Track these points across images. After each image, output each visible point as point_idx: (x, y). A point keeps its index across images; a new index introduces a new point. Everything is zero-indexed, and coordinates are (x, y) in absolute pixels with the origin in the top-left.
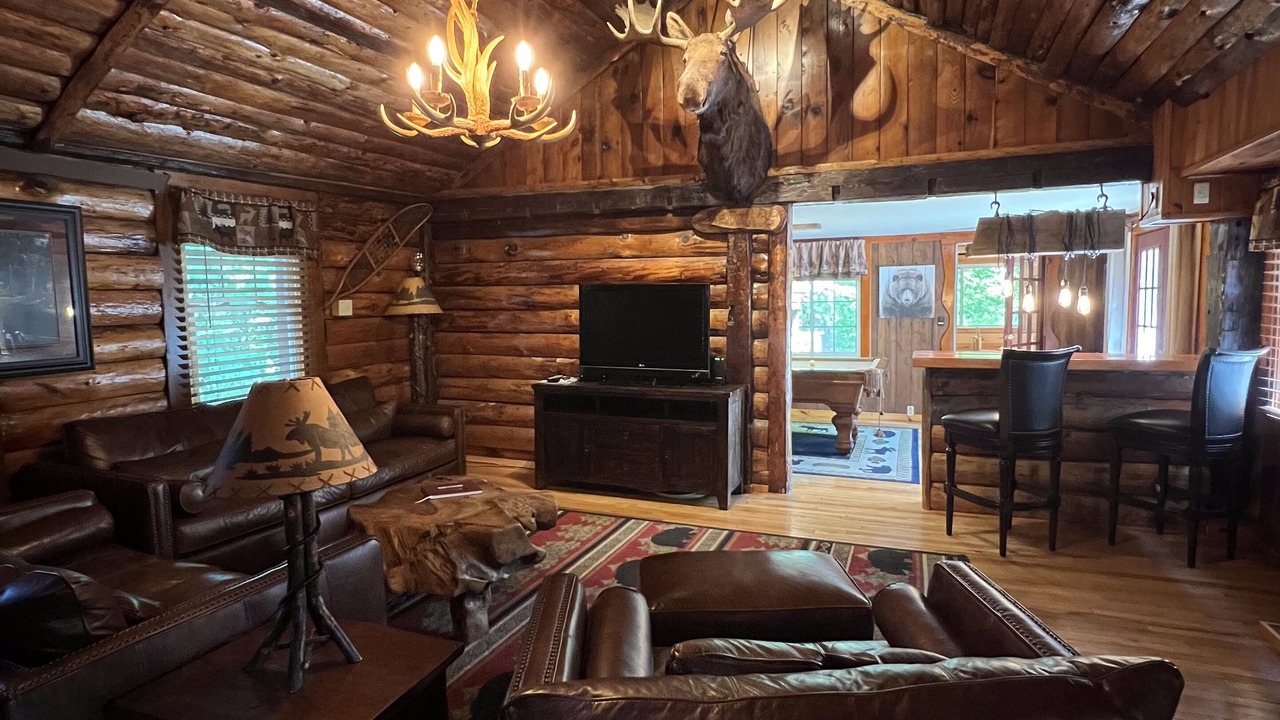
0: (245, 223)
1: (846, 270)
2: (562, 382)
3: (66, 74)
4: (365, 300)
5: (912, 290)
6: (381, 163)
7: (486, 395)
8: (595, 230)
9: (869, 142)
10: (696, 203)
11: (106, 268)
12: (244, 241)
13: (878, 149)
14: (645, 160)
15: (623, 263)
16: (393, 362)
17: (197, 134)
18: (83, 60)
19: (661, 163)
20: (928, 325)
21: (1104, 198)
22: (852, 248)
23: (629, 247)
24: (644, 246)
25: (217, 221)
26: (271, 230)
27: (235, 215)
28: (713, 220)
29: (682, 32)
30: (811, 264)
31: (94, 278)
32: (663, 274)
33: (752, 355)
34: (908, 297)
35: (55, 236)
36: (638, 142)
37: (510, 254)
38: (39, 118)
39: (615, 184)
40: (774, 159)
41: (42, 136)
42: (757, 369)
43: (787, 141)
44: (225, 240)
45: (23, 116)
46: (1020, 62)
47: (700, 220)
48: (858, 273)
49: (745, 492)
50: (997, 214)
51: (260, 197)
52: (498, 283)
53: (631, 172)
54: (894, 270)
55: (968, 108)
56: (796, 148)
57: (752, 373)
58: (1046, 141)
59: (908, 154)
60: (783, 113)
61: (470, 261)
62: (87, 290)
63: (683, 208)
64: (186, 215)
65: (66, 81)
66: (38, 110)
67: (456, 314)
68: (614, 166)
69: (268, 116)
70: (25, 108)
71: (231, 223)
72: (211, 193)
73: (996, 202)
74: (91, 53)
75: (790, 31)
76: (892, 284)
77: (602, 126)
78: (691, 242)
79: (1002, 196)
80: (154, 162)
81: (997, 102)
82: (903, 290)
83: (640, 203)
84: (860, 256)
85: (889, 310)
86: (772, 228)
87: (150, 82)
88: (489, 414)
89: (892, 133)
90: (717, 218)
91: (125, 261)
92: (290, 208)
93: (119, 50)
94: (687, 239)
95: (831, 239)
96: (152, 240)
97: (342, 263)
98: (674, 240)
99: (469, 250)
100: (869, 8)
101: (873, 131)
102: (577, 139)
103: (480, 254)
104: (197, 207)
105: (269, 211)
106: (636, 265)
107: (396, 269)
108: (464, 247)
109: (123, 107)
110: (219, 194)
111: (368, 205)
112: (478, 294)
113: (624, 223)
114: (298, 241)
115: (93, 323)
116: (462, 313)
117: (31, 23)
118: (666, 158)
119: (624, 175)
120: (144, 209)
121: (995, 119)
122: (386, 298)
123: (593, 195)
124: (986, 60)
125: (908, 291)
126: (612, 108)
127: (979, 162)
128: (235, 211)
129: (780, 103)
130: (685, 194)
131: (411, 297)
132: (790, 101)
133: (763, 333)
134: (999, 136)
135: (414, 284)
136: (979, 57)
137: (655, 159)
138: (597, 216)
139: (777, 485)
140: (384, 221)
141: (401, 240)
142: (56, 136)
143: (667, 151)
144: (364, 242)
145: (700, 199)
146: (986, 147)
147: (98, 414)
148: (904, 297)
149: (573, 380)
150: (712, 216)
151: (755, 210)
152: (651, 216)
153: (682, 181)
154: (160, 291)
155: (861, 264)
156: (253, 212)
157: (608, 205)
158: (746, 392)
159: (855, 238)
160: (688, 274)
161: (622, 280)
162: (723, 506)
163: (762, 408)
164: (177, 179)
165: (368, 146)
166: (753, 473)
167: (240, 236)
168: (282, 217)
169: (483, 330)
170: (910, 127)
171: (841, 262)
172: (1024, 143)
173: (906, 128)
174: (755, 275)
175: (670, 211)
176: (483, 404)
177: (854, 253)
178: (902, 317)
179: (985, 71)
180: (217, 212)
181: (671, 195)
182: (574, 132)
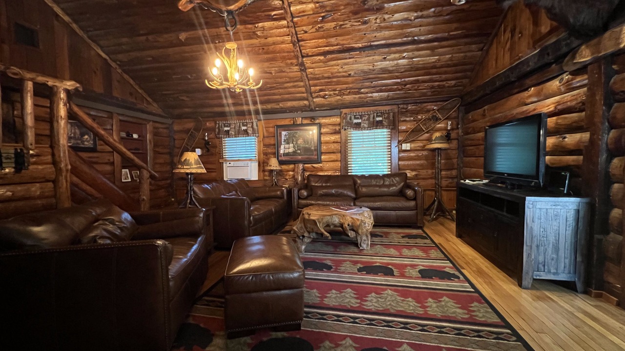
0: (364, 120)
3: (305, 92)
6: (416, 87)
8: (516, 91)
10: (565, 49)
11: (327, 137)
14: (539, 32)
17: (344, 97)
18: (305, 88)
19: (547, 31)
23: (531, 96)
24: (539, 93)
25: (355, 121)
26: (374, 121)
27: (361, 118)
28: (576, 58)
31: (323, 140)
32: (545, 110)
33: (606, 171)
36: (536, 22)
37: (483, 116)
38: (308, 104)
39: (522, 57)
41: (311, 108)
44: (358, 126)
45: (305, 104)
47: (569, 61)
49: (586, 293)
51: (370, 111)
53: (531, 44)
57: (609, 188)
61: (473, 121)
62: (321, 143)
63: (558, 57)
64: (344, 121)
65: (307, 94)
66: (307, 102)
68: (523, 45)
69: (359, 85)
70: (304, 102)
71: (360, 121)
72: (353, 113)
77: (520, 22)
78: (565, 82)
83: (531, 64)
90: (578, 55)
91: (331, 135)
92: (381, 113)
94: (562, 80)
96: (339, 129)
98: (555, 84)
102: (509, 38)
103: (476, 117)
104: (348, 118)
105: (373, 115)
106: (531, 108)
108: (471, 115)
109: (321, 96)
110: (356, 113)
112: (474, 138)
113: (528, 82)
114: (384, 124)
115: (322, 151)
116: (470, 148)
118: (550, 25)
119: (528, 48)
120: (338, 120)
123: (512, 69)
128: (361, 117)
130: (557, 45)
131: (432, 141)
133: (619, 150)
137: (544, 30)
138: (514, 82)
140: (434, 110)
141: (443, 117)
142: (313, 107)
144: (421, 120)
145: (568, 45)
150: (575, 56)
152: (543, 70)
153: (557, 36)
154: (340, 143)
156: (367, 116)
160: (559, 107)
164: (345, 111)
165: (403, 83)
166: (602, 280)
167: (362, 125)
168: (378, 116)
174: (614, 96)
175: (551, 64)
180: (355, 118)
181: (549, 51)
182: (508, 35)
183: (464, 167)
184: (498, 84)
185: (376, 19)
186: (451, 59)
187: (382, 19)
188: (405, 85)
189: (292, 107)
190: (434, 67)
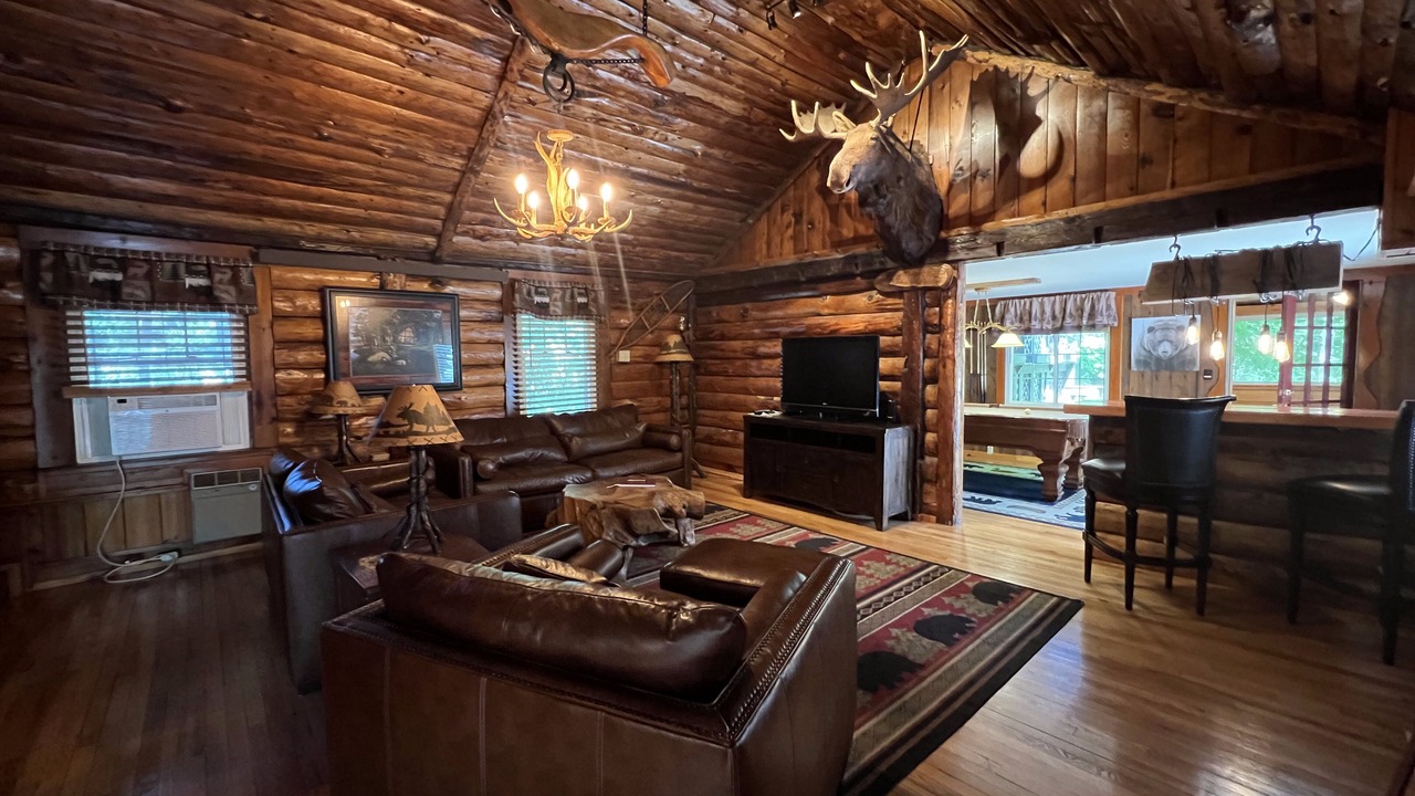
0: (556, 300)
1: (1091, 323)
2: (764, 414)
3: (443, 217)
4: (640, 351)
5: (1171, 342)
7: (727, 424)
8: (804, 294)
9: (1036, 197)
10: (877, 266)
11: (472, 330)
12: (555, 311)
13: (1044, 204)
14: (840, 233)
15: (820, 320)
16: (662, 396)
18: (450, 208)
19: (851, 235)
20: (1191, 379)
21: (1315, 231)
22: (1099, 300)
23: (827, 306)
24: (839, 305)
25: (537, 299)
26: (572, 304)
27: (549, 295)
28: (891, 280)
29: (845, 126)
30: (1054, 318)
31: (464, 336)
32: (853, 328)
33: (923, 399)
34: (1165, 350)
35: (444, 311)
36: (835, 220)
37: (744, 317)
38: (435, 244)
39: (817, 256)
40: (944, 222)
41: (438, 254)
42: (929, 411)
43: (958, 206)
44: (542, 311)
45: (427, 244)
46: (1204, 95)
47: (882, 280)
48: (1105, 326)
49: (913, 520)
50: (1177, 258)
51: (566, 282)
52: (735, 339)
53: (829, 244)
54: (1151, 321)
55: (1141, 152)
56: (965, 211)
57: (924, 414)
58: (1238, 174)
59: (1074, 205)
60: (954, 180)
61: (719, 322)
62: (460, 342)
63: (868, 272)
64: (517, 296)
65: (444, 221)
66: (434, 240)
67: (709, 361)
68: (816, 240)
70: (427, 239)
71: (546, 300)
72: (534, 281)
73: (1175, 245)
74: (452, 204)
75: (960, 105)
76: (1147, 335)
77: (809, 210)
78: (874, 300)
79: (1182, 239)
80: (501, 264)
81: (1175, 141)
82: (1160, 342)
83: (834, 270)
84: (1108, 307)
85: (1144, 363)
86: (940, 284)
87: (487, 216)
88: (728, 438)
89: (1060, 185)
90: (895, 278)
91: (483, 326)
92: (586, 289)
93: (465, 200)
94: (871, 297)
95: (1076, 293)
96: (500, 313)
97: (625, 325)
98: (861, 299)
99: (718, 314)
100: (1035, 71)
101: (1040, 186)
102: (790, 223)
103: (725, 316)
104: (525, 291)
105: (572, 292)
106: (831, 321)
107: (667, 329)
108: (714, 311)
109: (477, 233)
110: (540, 282)
111: (645, 284)
112: (722, 347)
113: (824, 287)
114: (591, 311)
115: (463, 362)
116: (713, 362)
117: (420, 192)
118: (856, 230)
119: (824, 248)
120: (497, 293)
121: (1174, 159)
122: (657, 350)
123: (801, 266)
124: (1163, 99)
125: (1166, 343)
126: (816, 194)
127: (1152, 205)
128: (549, 292)
129: (952, 172)
130: (868, 258)
131: (670, 348)
132: (961, 169)
133: (933, 378)
134: (1177, 178)
135: (674, 339)
136: (1156, 98)
137: (847, 233)
138: (804, 283)
139: (945, 517)
140: (658, 295)
141: (671, 308)
142: (445, 253)
143: (856, 224)
144: (642, 310)
145: (881, 263)
146: (1163, 188)
147: (466, 417)
148: (1160, 350)
149: (777, 413)
150: (890, 278)
151: (926, 269)
152: (843, 280)
153: (868, 248)
154: (503, 344)
155: (1109, 316)
156: (561, 293)
157: (810, 273)
158: (915, 432)
159: (1101, 291)
160: (870, 327)
161: (820, 334)
162: (880, 528)
163: (932, 446)
164: (513, 274)
165: (635, 242)
166: (922, 503)
167: (552, 308)
168: (580, 295)
169: (725, 374)
170: (1078, 179)
171: (1086, 315)
172: (1209, 180)
173: (1074, 180)
174: (928, 328)
175: (858, 275)
176: (724, 431)
177: (1102, 305)
178: (1158, 370)
179: (1163, 112)
180: (538, 293)
181: (859, 261)
182: (789, 217)
183: (697, 390)
184: (776, 278)
185: (657, 132)
186: (709, 224)
187: (664, 137)
188: (635, 246)
189: (386, 244)
190: (685, 229)
